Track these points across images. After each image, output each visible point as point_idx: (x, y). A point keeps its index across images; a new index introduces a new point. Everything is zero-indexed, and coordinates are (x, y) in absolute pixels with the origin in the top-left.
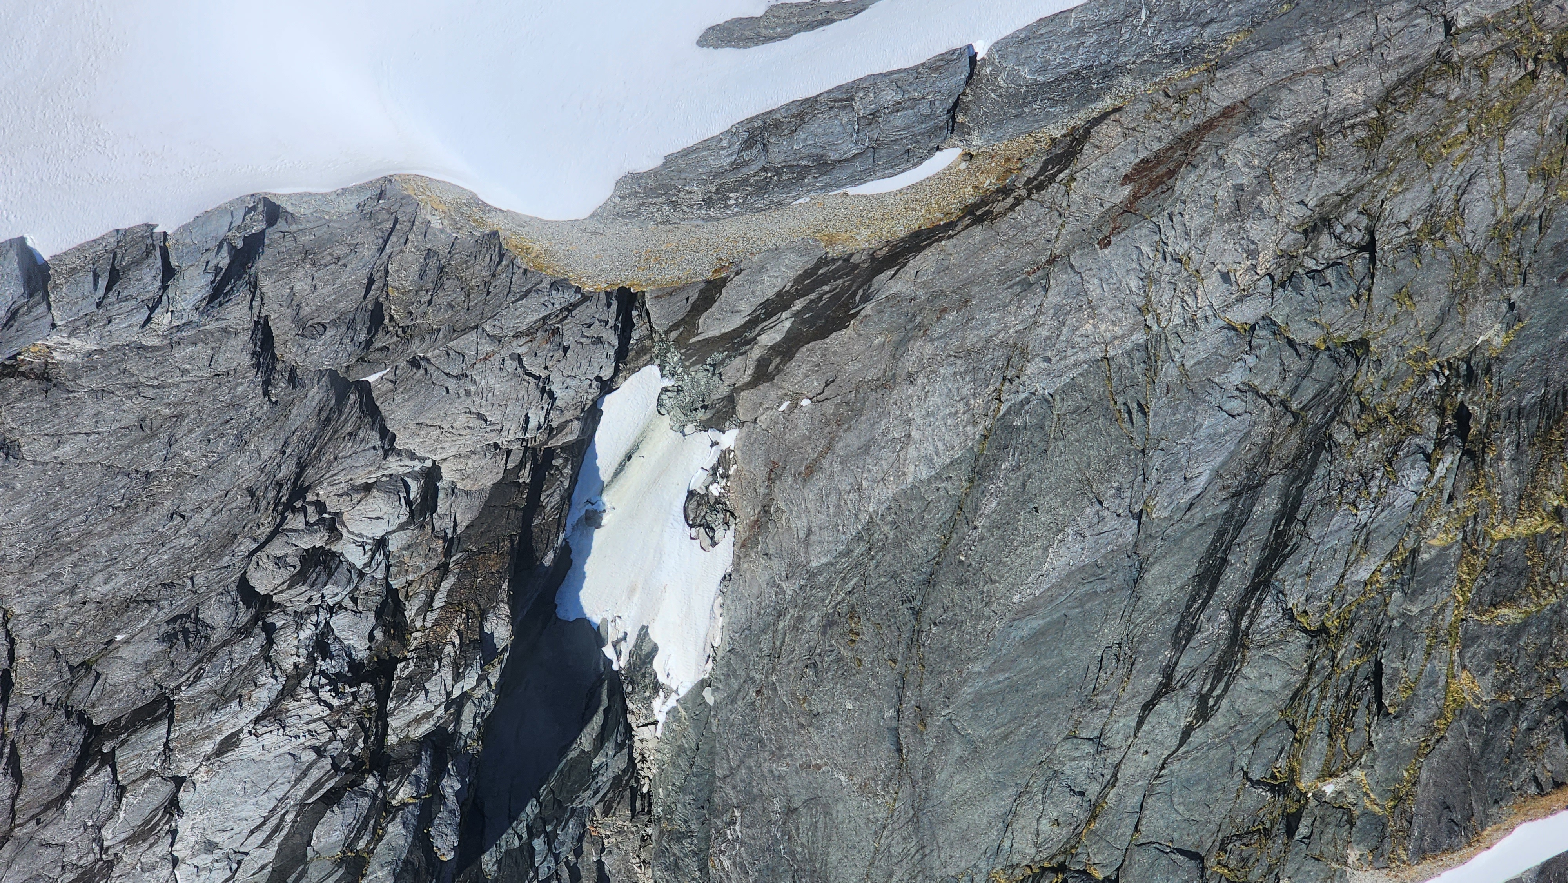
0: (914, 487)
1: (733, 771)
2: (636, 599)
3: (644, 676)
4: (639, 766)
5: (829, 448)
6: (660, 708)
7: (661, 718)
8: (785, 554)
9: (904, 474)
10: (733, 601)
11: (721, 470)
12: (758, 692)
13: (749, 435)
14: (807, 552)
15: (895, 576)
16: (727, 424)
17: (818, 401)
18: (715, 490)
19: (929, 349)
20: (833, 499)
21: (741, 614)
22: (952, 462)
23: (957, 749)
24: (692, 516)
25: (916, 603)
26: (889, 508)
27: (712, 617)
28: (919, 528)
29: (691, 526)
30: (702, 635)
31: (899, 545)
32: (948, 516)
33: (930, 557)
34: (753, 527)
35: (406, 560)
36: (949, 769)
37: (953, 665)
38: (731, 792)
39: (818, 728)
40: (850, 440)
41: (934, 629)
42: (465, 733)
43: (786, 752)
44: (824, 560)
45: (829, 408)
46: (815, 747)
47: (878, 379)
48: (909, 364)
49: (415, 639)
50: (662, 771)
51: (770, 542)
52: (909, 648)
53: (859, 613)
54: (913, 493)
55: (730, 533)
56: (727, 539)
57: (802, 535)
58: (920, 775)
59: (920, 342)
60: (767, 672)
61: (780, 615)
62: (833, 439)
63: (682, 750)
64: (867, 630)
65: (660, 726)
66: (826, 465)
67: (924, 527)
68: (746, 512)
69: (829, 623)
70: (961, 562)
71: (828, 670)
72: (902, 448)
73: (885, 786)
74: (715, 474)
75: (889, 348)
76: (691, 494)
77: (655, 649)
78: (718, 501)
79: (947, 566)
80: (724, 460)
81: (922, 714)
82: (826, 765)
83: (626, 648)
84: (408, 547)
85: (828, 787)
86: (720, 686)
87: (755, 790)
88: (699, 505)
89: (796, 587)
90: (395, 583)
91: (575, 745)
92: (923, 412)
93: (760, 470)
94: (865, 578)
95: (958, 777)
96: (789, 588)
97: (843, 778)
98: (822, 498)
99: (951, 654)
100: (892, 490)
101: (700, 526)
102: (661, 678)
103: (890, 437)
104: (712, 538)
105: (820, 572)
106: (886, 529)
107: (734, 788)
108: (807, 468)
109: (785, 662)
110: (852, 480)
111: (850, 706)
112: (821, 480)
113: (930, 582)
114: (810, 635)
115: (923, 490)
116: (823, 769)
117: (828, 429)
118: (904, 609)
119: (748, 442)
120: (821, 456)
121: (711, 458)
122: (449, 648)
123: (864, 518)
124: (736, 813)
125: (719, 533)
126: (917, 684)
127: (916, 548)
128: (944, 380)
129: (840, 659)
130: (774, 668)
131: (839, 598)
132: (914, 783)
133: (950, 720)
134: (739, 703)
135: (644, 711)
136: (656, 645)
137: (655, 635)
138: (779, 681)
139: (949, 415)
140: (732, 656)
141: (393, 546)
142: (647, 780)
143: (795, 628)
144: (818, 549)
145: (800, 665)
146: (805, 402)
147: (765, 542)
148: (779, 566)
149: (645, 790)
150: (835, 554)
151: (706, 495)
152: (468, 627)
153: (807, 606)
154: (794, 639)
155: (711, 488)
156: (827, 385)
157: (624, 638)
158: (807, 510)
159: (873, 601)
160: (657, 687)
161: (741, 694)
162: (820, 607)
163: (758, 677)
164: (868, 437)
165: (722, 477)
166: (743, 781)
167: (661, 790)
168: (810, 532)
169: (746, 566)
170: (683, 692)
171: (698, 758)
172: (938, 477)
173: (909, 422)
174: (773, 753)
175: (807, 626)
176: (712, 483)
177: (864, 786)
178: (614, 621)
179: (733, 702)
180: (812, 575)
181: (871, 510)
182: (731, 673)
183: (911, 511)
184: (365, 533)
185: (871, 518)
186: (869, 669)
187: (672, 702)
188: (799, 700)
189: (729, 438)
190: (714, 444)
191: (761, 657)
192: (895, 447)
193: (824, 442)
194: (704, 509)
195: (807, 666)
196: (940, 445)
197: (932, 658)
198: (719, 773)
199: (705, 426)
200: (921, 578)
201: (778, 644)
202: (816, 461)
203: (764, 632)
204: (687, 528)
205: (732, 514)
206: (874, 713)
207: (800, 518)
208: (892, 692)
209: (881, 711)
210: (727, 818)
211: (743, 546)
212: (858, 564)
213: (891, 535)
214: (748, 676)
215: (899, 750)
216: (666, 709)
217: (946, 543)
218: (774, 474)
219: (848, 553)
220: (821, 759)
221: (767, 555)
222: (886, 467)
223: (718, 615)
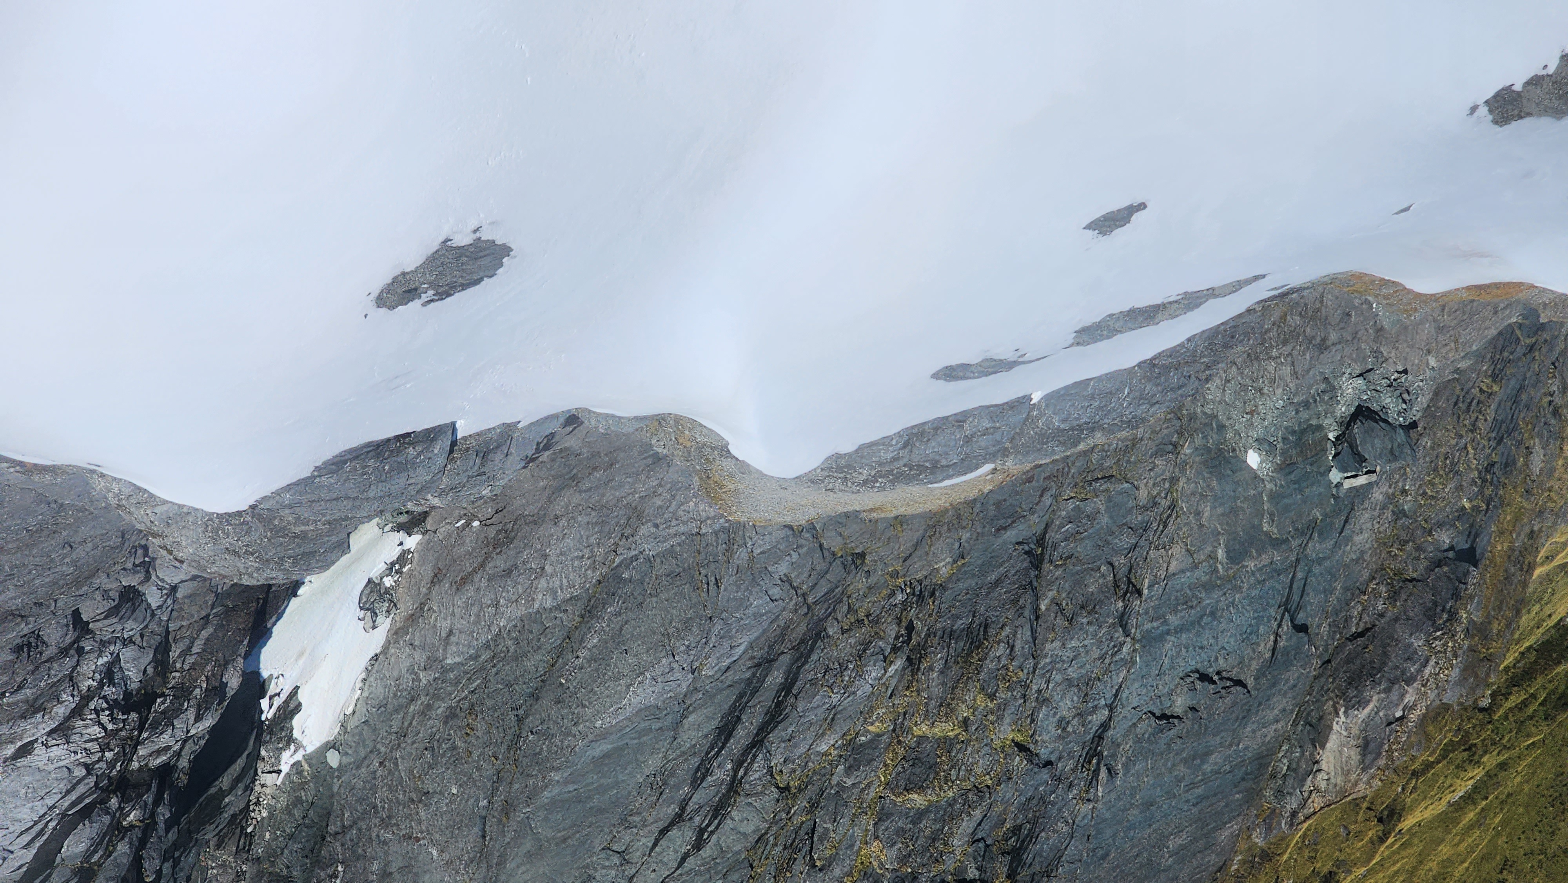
0: (538, 612)
1: (345, 829)
2: (301, 662)
3: (282, 729)
4: (251, 808)
5: (482, 565)
6: (287, 760)
7: (285, 768)
8: (427, 647)
9: (533, 599)
10: (376, 679)
11: (397, 567)
12: (381, 763)
13: (429, 541)
14: (445, 650)
15: (509, 685)
16: (416, 530)
17: (486, 525)
18: (388, 582)
19: (576, 499)
20: (475, 610)
21: (380, 691)
22: (571, 598)
23: (528, 845)
24: (364, 599)
25: (521, 712)
26: (515, 626)
27: (353, 690)
28: (535, 648)
29: (361, 608)
30: (341, 705)
31: (517, 659)
32: (559, 642)
33: (538, 675)
34: (408, 619)
35: (186, 607)
36: (518, 860)
37: (539, 771)
38: (339, 849)
39: (426, 805)
40: (499, 563)
41: (531, 737)
42: (181, 767)
43: (394, 821)
44: (458, 660)
45: (492, 532)
46: (420, 822)
47: (533, 516)
48: (558, 508)
49: (174, 678)
50: (271, 815)
51: (417, 634)
52: (509, 748)
53: (476, 711)
54: (535, 617)
55: (389, 620)
56: (385, 624)
57: (444, 635)
58: (495, 861)
59: (571, 491)
60: (392, 748)
61: (412, 700)
62: (486, 558)
63: (298, 801)
64: (481, 727)
65: (282, 775)
66: (476, 579)
67: (539, 648)
68: (407, 605)
69: (451, 715)
70: (561, 684)
71: (443, 756)
72: (536, 578)
73: (467, 866)
74: (391, 569)
75: (548, 491)
76: (370, 581)
77: (298, 708)
78: (387, 590)
79: (550, 685)
80: (402, 559)
81: (508, 808)
82: (424, 839)
83: (277, 702)
84: (189, 597)
85: (421, 858)
86: (350, 752)
87: (360, 851)
88: (371, 592)
89: (431, 678)
90: (172, 626)
91: (217, 783)
92: (558, 551)
93: (428, 572)
94: (486, 681)
95: (523, 868)
96: (425, 678)
97: (435, 853)
98: (467, 606)
99: (540, 761)
100: (521, 611)
101: (368, 609)
102: (296, 734)
103: (528, 566)
104: (374, 622)
105: (452, 670)
106: (510, 643)
107: (343, 845)
108: (462, 579)
109: (409, 741)
110: (493, 597)
111: (454, 791)
112: (470, 591)
113: (535, 696)
114: (434, 723)
115: (544, 616)
116: (421, 842)
117: (486, 550)
118: (512, 716)
119: (424, 547)
120: (475, 571)
121: (393, 553)
122: (198, 691)
123: (495, 630)
124: (340, 869)
125: (380, 619)
126: (509, 781)
127: (529, 664)
128: (579, 526)
129: (454, 748)
130: (399, 745)
131: (463, 695)
132: (489, 867)
133: (528, 818)
134: (363, 770)
135: (273, 760)
136: (300, 704)
137: (302, 696)
138: (402, 758)
139: (577, 557)
140: (366, 728)
141: (179, 595)
142: (254, 822)
143: (423, 713)
144: (455, 649)
145: (422, 746)
146: (476, 523)
147: (413, 634)
148: (420, 657)
149: (249, 830)
150: (467, 656)
151: (379, 584)
152: (213, 675)
153: (437, 697)
154: (420, 723)
155: (385, 579)
156: (497, 513)
157: (278, 694)
158: (453, 614)
159: (489, 703)
160: (290, 740)
161: (366, 762)
162: (446, 699)
163: (383, 749)
164: (512, 563)
165: (397, 572)
166: (352, 840)
167: (268, 834)
168: (451, 633)
169: (393, 651)
170: (310, 749)
171: (311, 812)
172: (558, 608)
173: (545, 556)
174: (383, 820)
175: (433, 714)
176: (387, 576)
177: (449, 863)
178: (278, 678)
179: (358, 767)
180: (445, 670)
181: (502, 624)
182: (361, 742)
183: (531, 632)
184: (166, 579)
185: (500, 631)
186: (475, 761)
187: (299, 757)
188: (415, 777)
189: (412, 542)
190: (401, 544)
191: (390, 734)
192: (530, 576)
193: (480, 560)
194: (375, 596)
195: (426, 749)
196: (565, 581)
197: (525, 761)
198: (332, 829)
199: (399, 528)
200: (528, 691)
201: (406, 724)
202: (470, 574)
203: (397, 711)
204: (358, 609)
205: (395, 605)
206: (472, 800)
207: (445, 619)
208: (489, 784)
209: (477, 800)
210: (330, 872)
211: (396, 633)
212: (483, 668)
213: (512, 650)
214: (375, 747)
215: (484, 837)
216: (292, 761)
217: (553, 666)
218: (436, 578)
219: (475, 657)
220: (422, 833)
221: (411, 644)
222: (520, 591)
223: (357, 689)
